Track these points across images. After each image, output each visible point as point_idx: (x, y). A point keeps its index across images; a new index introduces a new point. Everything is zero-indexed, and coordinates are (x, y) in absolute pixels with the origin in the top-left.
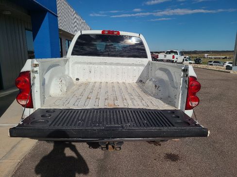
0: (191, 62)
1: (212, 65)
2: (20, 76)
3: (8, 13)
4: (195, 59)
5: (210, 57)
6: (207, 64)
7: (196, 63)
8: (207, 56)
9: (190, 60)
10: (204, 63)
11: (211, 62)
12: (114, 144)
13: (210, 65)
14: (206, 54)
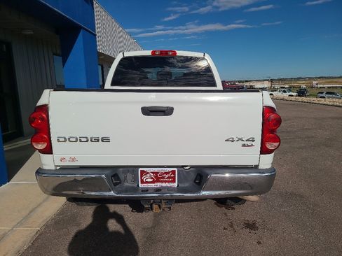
0: (291, 93)
1: (324, 97)
2: (35, 111)
3: (29, 33)
4: (298, 89)
5: (322, 86)
6: (316, 96)
7: (299, 96)
8: (317, 84)
9: (290, 91)
10: (311, 95)
11: (322, 93)
12: (161, 202)
13: (321, 97)
14: (316, 82)
